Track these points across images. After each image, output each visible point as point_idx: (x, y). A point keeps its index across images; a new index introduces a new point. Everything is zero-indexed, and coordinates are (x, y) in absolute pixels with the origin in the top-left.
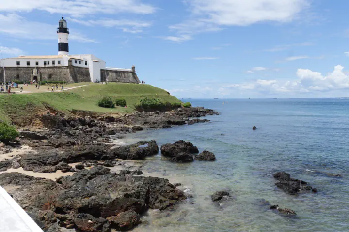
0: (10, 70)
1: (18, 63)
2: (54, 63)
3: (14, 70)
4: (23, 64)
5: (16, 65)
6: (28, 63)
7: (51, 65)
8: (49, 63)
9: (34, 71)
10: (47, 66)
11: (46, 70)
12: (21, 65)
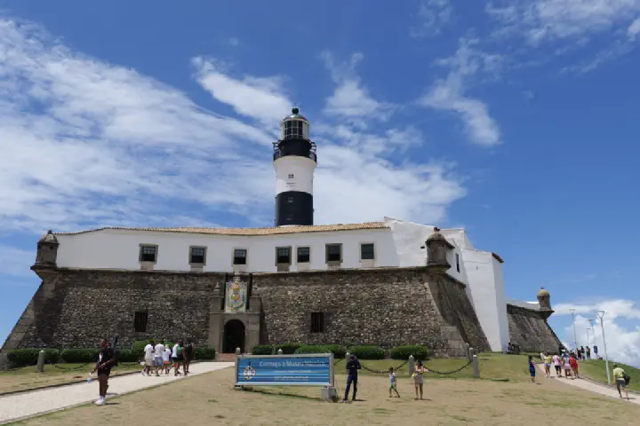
0: (99, 286)
1: (148, 254)
2: (334, 253)
3: (123, 285)
4: (173, 259)
5: (134, 264)
6: (198, 256)
7: (318, 263)
8: (304, 256)
9: (230, 293)
10: (295, 267)
11: (291, 292)
12: (161, 265)
